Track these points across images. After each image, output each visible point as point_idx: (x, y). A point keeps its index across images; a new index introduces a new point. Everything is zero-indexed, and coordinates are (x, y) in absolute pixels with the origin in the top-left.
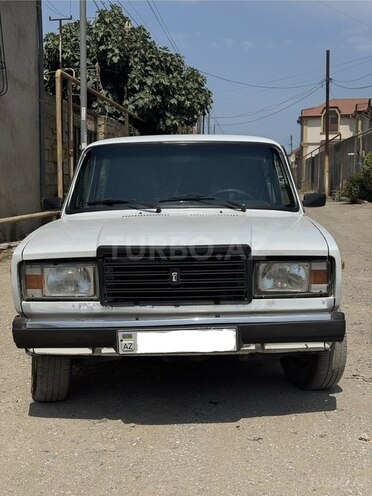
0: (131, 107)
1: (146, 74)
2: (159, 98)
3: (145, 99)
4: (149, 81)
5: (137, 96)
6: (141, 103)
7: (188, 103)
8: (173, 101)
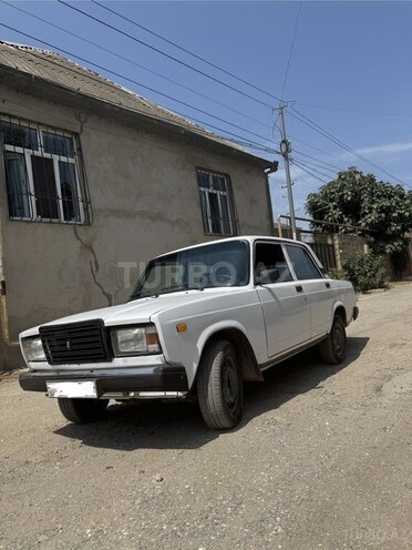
0: (363, 224)
1: (373, 202)
2: (383, 215)
3: (372, 218)
4: (375, 206)
5: (367, 217)
6: (369, 221)
7: (407, 214)
8: (395, 215)
